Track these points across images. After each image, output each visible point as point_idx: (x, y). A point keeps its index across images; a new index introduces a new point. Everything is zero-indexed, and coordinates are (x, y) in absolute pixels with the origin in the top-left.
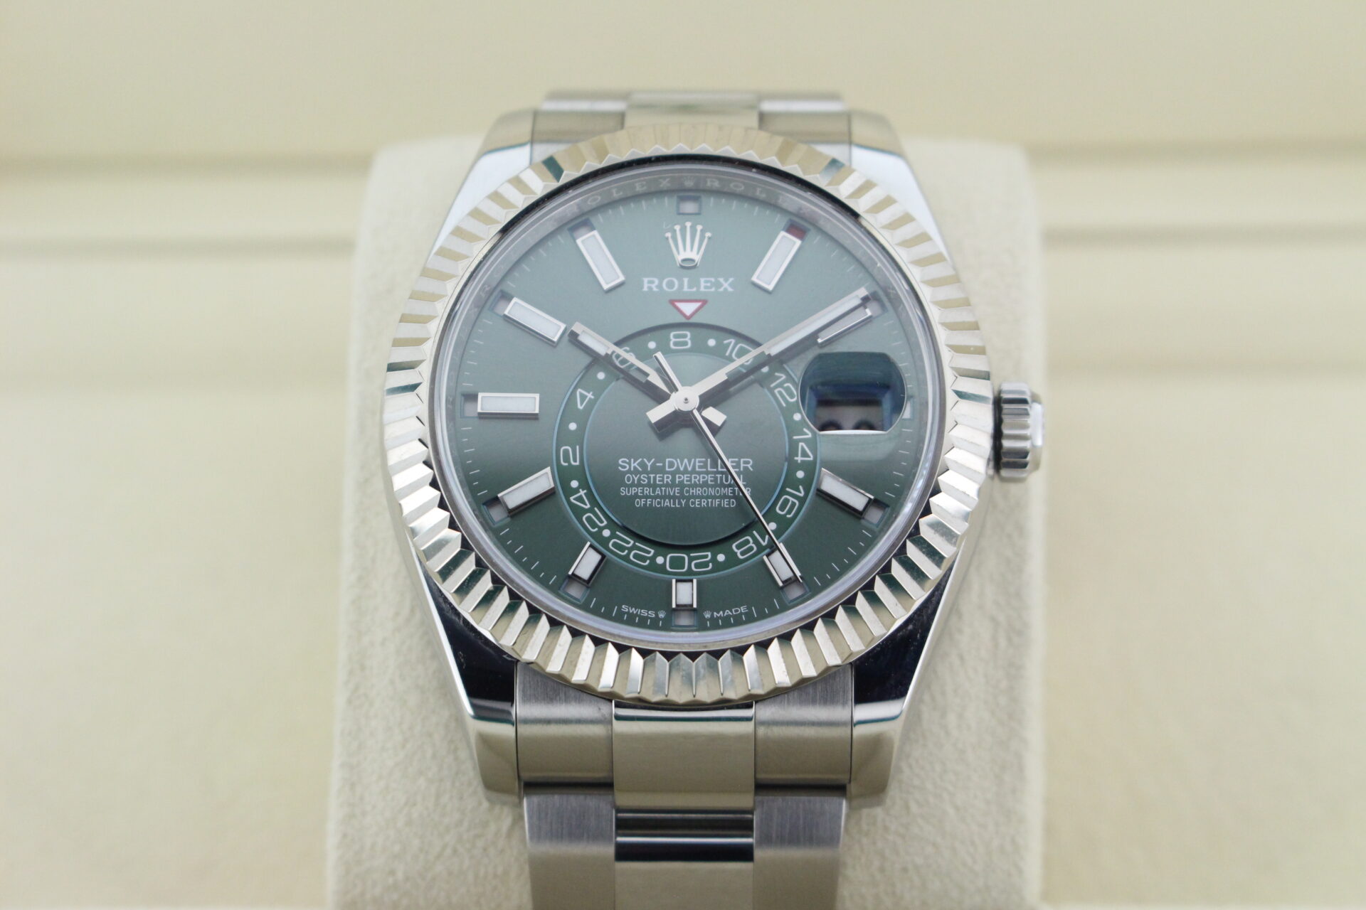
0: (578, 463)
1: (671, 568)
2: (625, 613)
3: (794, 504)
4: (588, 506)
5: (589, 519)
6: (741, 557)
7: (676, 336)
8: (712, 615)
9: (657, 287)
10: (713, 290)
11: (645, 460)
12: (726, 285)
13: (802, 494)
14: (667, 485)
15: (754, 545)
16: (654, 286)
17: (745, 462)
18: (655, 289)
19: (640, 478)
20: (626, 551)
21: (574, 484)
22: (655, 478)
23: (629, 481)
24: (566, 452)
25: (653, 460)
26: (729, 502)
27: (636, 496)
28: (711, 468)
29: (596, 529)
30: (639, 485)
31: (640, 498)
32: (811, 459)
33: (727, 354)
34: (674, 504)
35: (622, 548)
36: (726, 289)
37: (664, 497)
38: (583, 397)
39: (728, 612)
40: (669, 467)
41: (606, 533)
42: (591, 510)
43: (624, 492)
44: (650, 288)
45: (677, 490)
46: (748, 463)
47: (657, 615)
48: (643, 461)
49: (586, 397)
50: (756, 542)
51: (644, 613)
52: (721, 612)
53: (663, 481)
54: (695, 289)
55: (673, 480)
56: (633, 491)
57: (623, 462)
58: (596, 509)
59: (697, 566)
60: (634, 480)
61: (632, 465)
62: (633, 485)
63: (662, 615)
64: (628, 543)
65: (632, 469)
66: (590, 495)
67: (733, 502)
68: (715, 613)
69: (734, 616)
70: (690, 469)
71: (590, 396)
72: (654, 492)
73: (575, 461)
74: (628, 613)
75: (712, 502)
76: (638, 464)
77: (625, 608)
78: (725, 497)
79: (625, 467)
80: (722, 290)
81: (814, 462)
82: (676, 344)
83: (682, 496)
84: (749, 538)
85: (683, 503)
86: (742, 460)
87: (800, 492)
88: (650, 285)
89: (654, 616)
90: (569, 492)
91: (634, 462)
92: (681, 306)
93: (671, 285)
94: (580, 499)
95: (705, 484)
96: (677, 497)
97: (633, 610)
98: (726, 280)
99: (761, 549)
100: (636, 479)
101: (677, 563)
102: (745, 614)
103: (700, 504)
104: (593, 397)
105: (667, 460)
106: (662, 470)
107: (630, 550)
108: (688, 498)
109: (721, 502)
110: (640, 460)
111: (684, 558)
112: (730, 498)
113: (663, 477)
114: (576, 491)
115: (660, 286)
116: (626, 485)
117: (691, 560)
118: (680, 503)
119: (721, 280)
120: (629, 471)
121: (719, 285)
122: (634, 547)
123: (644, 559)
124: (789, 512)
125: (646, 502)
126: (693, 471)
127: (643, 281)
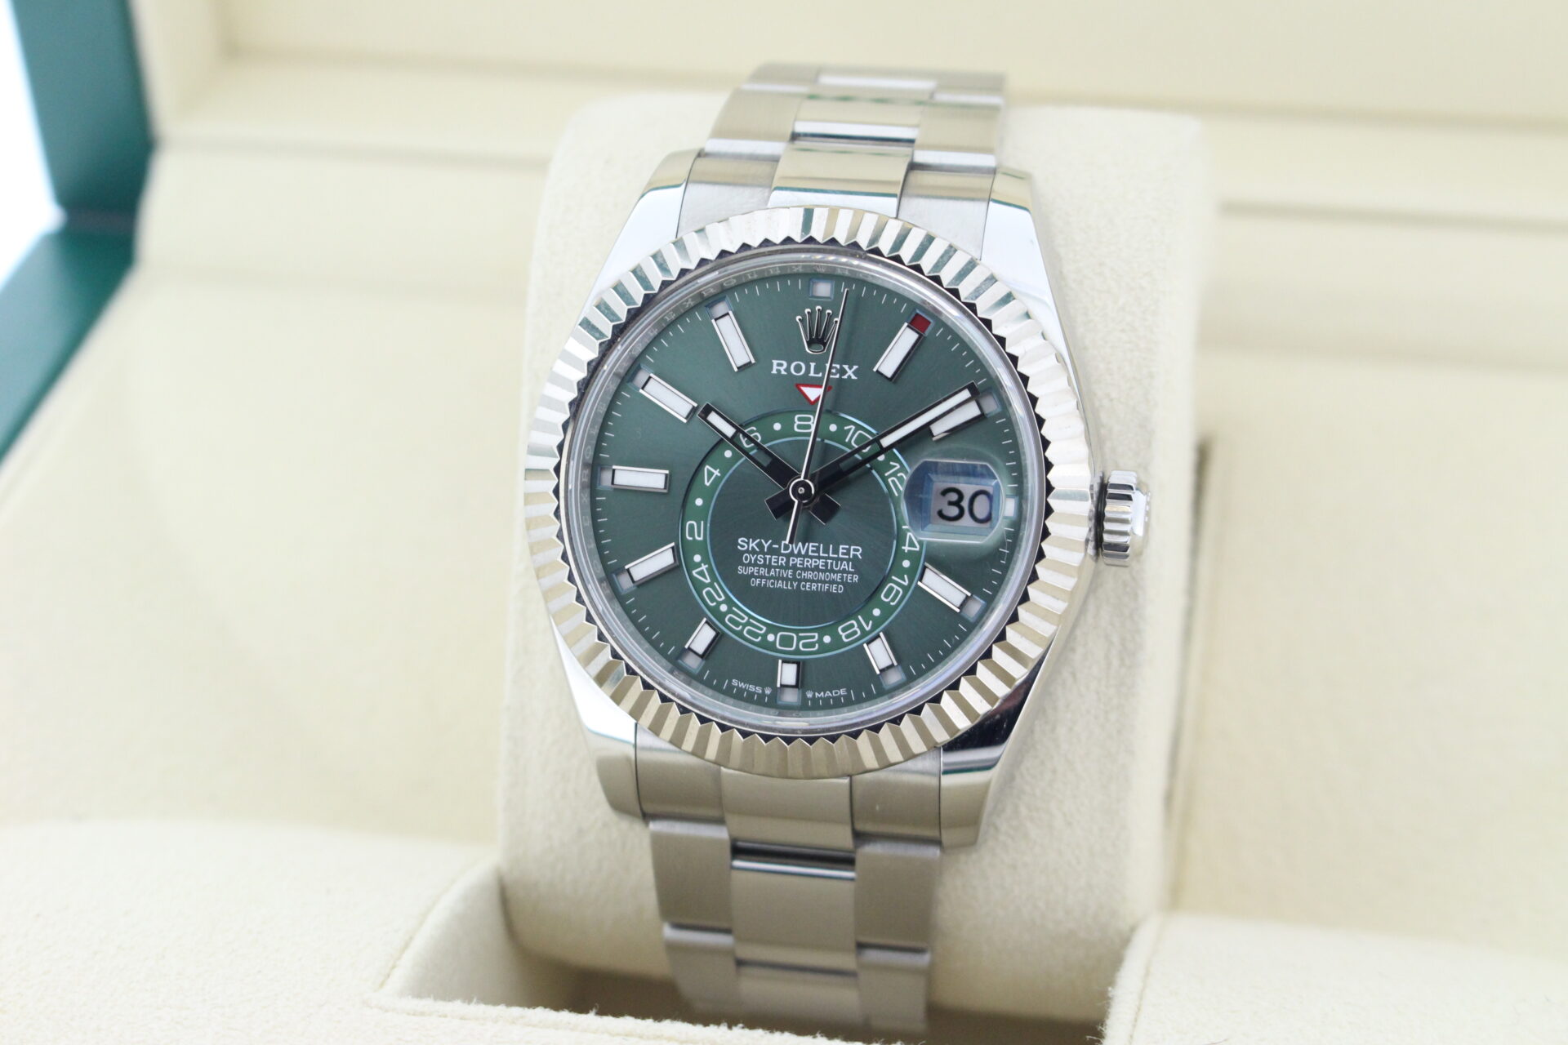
0: (701, 538)
1: (780, 645)
2: (735, 687)
3: (898, 592)
4: (708, 581)
5: (708, 593)
6: (845, 640)
7: (800, 419)
8: (814, 695)
9: (785, 370)
10: (838, 376)
11: (763, 541)
12: (850, 372)
13: (906, 584)
14: (781, 567)
15: (858, 630)
16: (782, 369)
17: (855, 550)
18: (783, 373)
19: (757, 558)
20: (741, 627)
21: (697, 558)
22: (770, 559)
23: (746, 560)
24: (692, 526)
25: (770, 541)
26: (837, 587)
27: (752, 575)
28: (823, 553)
29: (715, 604)
30: (755, 565)
31: (756, 577)
32: (918, 549)
33: (847, 440)
34: (787, 586)
35: (737, 624)
36: (849, 377)
37: (777, 579)
38: (710, 474)
39: (828, 694)
40: (785, 549)
41: (724, 608)
42: (711, 585)
43: (741, 570)
44: (778, 371)
45: (790, 572)
46: (858, 550)
47: (763, 691)
48: (760, 542)
49: (713, 473)
50: (860, 626)
51: (752, 688)
52: (822, 693)
53: (777, 562)
54: (820, 375)
55: (788, 562)
56: (750, 570)
57: (742, 541)
58: (715, 584)
59: (805, 645)
60: (751, 559)
61: (751, 545)
62: (750, 564)
63: (768, 691)
64: (743, 619)
65: (750, 549)
66: (710, 570)
67: (841, 588)
68: (817, 694)
69: (834, 698)
70: (803, 552)
71: (717, 473)
72: (769, 573)
73: (699, 536)
74: (737, 687)
75: (821, 587)
76: (756, 545)
77: (735, 682)
78: (833, 582)
79: (743, 546)
80: (845, 377)
81: (920, 553)
82: (799, 427)
83: (794, 579)
84: (853, 622)
85: (795, 585)
86: (852, 547)
87: (905, 581)
88: (779, 368)
89: (761, 692)
90: (692, 566)
91: (753, 542)
92: (806, 390)
93: (798, 368)
94: (701, 573)
95: (817, 568)
96: (790, 579)
97: (742, 685)
98: (850, 368)
99: (864, 633)
100: (753, 559)
101: (786, 641)
102: (844, 696)
103: (810, 588)
104: (719, 475)
105: (783, 542)
106: (777, 552)
107: (744, 625)
108: (800, 581)
109: (829, 587)
110: (758, 540)
111: (793, 637)
112: (838, 583)
113: (778, 559)
114: (698, 565)
115: (787, 370)
116: (743, 564)
117: (799, 639)
118: (792, 585)
119: (846, 367)
120: (747, 551)
121: (843, 372)
122: (748, 623)
123: (756, 635)
124: (893, 600)
125: (761, 581)
126: (807, 555)
127: (772, 363)
